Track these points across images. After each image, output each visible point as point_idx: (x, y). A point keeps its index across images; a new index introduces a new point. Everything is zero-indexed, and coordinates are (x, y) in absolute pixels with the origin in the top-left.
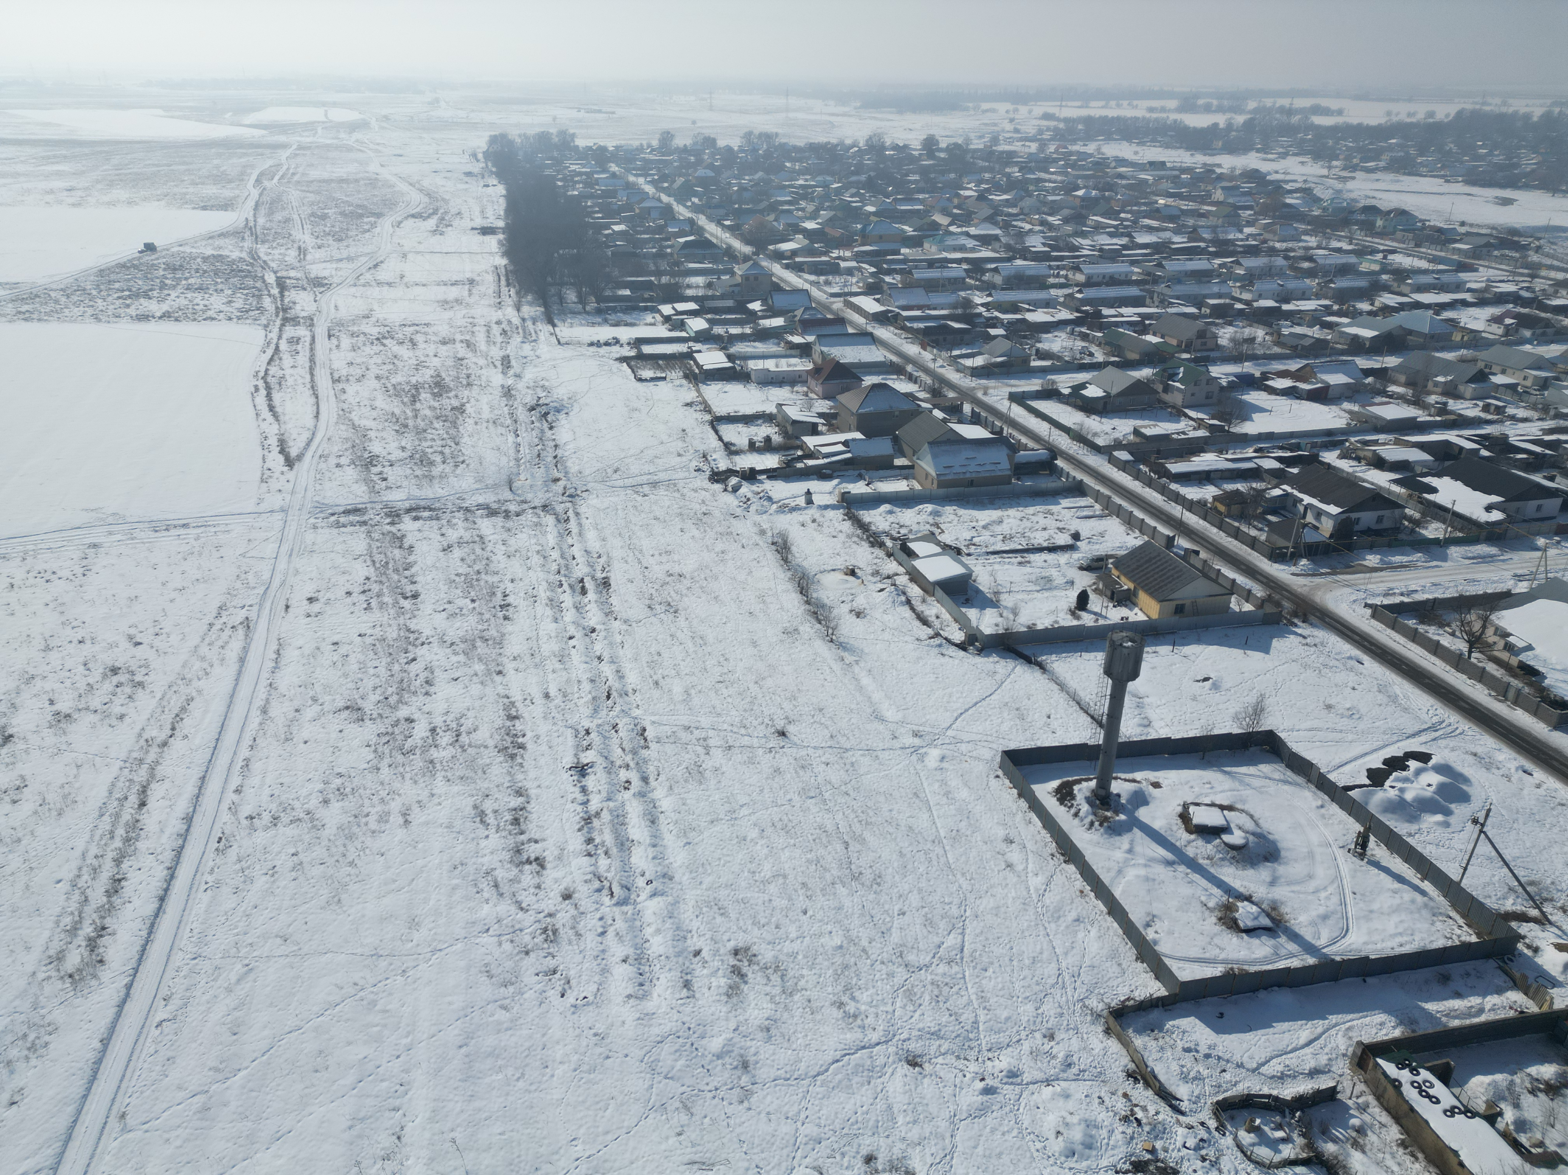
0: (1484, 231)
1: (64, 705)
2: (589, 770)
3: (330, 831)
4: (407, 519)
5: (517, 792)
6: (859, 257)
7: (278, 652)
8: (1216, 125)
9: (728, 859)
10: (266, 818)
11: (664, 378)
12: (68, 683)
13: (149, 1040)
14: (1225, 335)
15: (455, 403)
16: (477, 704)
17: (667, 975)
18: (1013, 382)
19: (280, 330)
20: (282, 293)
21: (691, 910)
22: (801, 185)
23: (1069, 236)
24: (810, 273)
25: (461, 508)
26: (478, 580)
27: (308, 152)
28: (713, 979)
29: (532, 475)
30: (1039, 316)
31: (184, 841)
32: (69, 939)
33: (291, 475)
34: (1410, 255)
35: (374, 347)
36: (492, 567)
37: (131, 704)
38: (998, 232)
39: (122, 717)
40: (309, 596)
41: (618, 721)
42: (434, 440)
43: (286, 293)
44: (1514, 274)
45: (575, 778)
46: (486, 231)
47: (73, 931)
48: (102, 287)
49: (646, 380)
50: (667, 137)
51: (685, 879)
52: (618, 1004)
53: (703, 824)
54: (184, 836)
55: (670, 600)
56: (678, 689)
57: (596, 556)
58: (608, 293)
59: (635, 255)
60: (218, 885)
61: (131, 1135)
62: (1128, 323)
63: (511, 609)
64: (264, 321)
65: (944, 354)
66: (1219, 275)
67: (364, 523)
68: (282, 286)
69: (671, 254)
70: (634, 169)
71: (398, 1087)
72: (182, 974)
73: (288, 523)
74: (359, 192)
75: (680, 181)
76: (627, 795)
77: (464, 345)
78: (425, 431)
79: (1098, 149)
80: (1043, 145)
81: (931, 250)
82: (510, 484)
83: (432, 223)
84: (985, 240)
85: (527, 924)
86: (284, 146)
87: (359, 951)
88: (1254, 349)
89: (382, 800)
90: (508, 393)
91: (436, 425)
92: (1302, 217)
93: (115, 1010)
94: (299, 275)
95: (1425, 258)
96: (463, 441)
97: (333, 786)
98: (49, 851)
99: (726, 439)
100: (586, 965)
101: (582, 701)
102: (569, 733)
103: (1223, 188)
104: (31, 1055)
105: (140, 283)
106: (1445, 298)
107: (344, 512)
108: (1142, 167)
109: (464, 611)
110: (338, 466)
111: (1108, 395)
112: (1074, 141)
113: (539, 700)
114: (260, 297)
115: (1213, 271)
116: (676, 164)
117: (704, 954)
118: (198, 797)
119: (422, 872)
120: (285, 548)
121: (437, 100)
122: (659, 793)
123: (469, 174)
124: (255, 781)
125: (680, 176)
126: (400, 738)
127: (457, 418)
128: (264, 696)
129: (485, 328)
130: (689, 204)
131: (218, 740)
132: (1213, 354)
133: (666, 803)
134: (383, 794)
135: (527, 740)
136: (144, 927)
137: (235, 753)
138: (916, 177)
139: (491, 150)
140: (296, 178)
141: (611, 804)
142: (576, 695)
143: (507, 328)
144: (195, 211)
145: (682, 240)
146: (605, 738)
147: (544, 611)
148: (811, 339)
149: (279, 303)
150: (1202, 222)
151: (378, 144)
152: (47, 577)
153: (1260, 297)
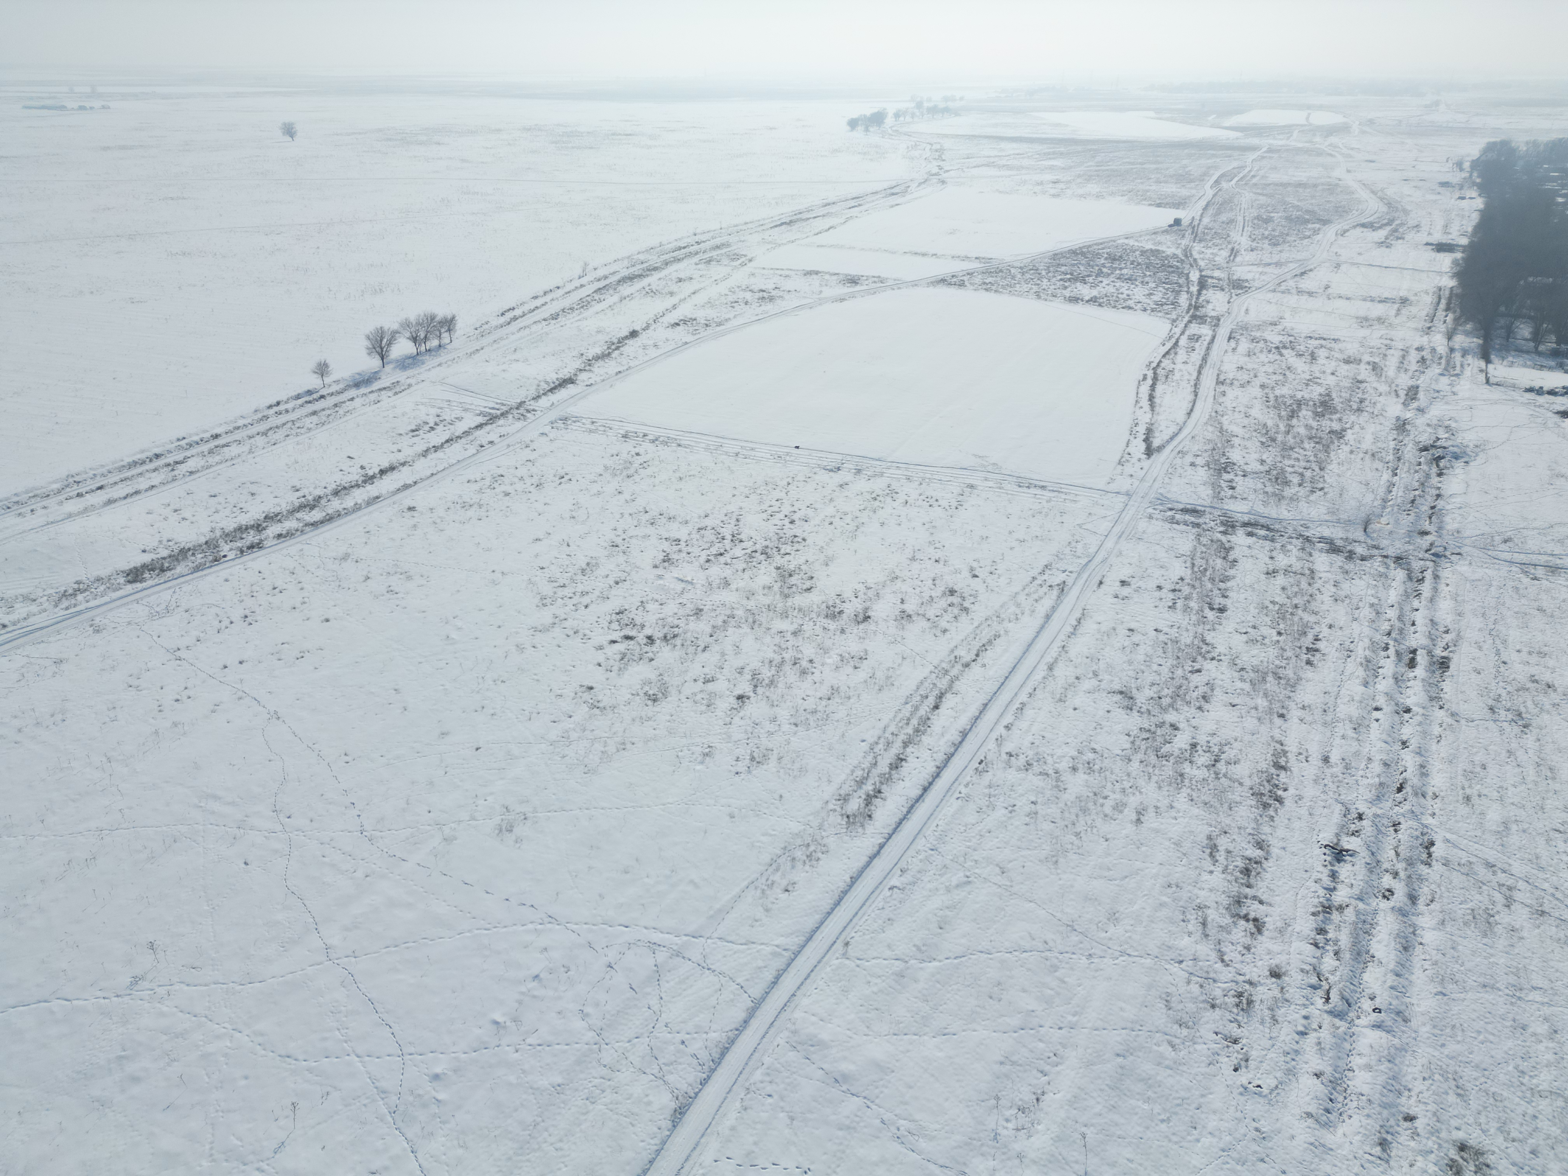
1: (909, 607)
2: (1347, 858)
3: (1068, 797)
4: (1240, 532)
5: (1258, 843)
7: (1079, 621)
9: (1491, 1038)
10: (1022, 760)
12: (918, 590)
13: (881, 896)
15: (1336, 426)
16: (1247, 738)
17: (1363, 1119)
19: (1186, 326)
20: (1199, 293)
21: (1420, 1068)
25: (1301, 535)
26: (1292, 614)
27: (1276, 155)
28: (1419, 1158)
29: (1397, 521)
31: (956, 750)
32: (855, 788)
33: (1146, 464)
35: (1270, 356)
36: (1313, 606)
37: (954, 624)
39: (945, 631)
40: (1123, 579)
41: (1402, 820)
42: (1298, 460)
43: (1204, 292)
45: (1329, 858)
46: (1441, 248)
47: (860, 783)
48: (1051, 269)
51: (1425, 1030)
52: (1293, 1115)
53: (1470, 982)
54: (957, 746)
55: (1523, 709)
56: (1494, 815)
57: (1442, 629)
60: (967, 798)
61: (847, 962)
63: (1318, 655)
64: (1174, 316)
67: (1198, 525)
68: (1202, 284)
71: (1052, 1055)
72: (920, 857)
73: (1128, 507)
74: (1313, 197)
76: (1384, 905)
77: (1370, 367)
78: (1292, 449)
82: (1366, 526)
83: (1382, 234)
85: (1222, 978)
86: (1254, 149)
87: (1059, 915)
89: (1123, 791)
90: (1402, 426)
91: (1306, 445)
93: (867, 859)
94: (1222, 276)
96: (1330, 467)
97: (1085, 758)
98: (864, 714)
100: (1271, 1055)
101: (1365, 781)
102: (1338, 809)
104: (807, 862)
105: (1082, 268)
107: (1182, 510)
109: (1267, 641)
110: (1193, 464)
113: (1316, 760)
114: (1178, 293)
117: (1419, 1124)
118: (977, 719)
119: (1137, 874)
120: (1117, 529)
121: (1437, 103)
122: (1426, 921)
123: (1445, 184)
124: (1023, 724)
126: (1160, 739)
127: (1332, 442)
128: (1055, 655)
129: (1402, 353)
131: (1007, 678)
133: (1430, 936)
134: (1127, 785)
135: (1288, 796)
136: (906, 805)
137: (1016, 694)
139: (1483, 158)
140: (1254, 181)
141: (1361, 905)
142: (1361, 773)
143: (1428, 357)
144: (1150, 208)
146: (1379, 831)
147: (1354, 669)
149: (1194, 300)
151: (1352, 149)
152: (931, 502)
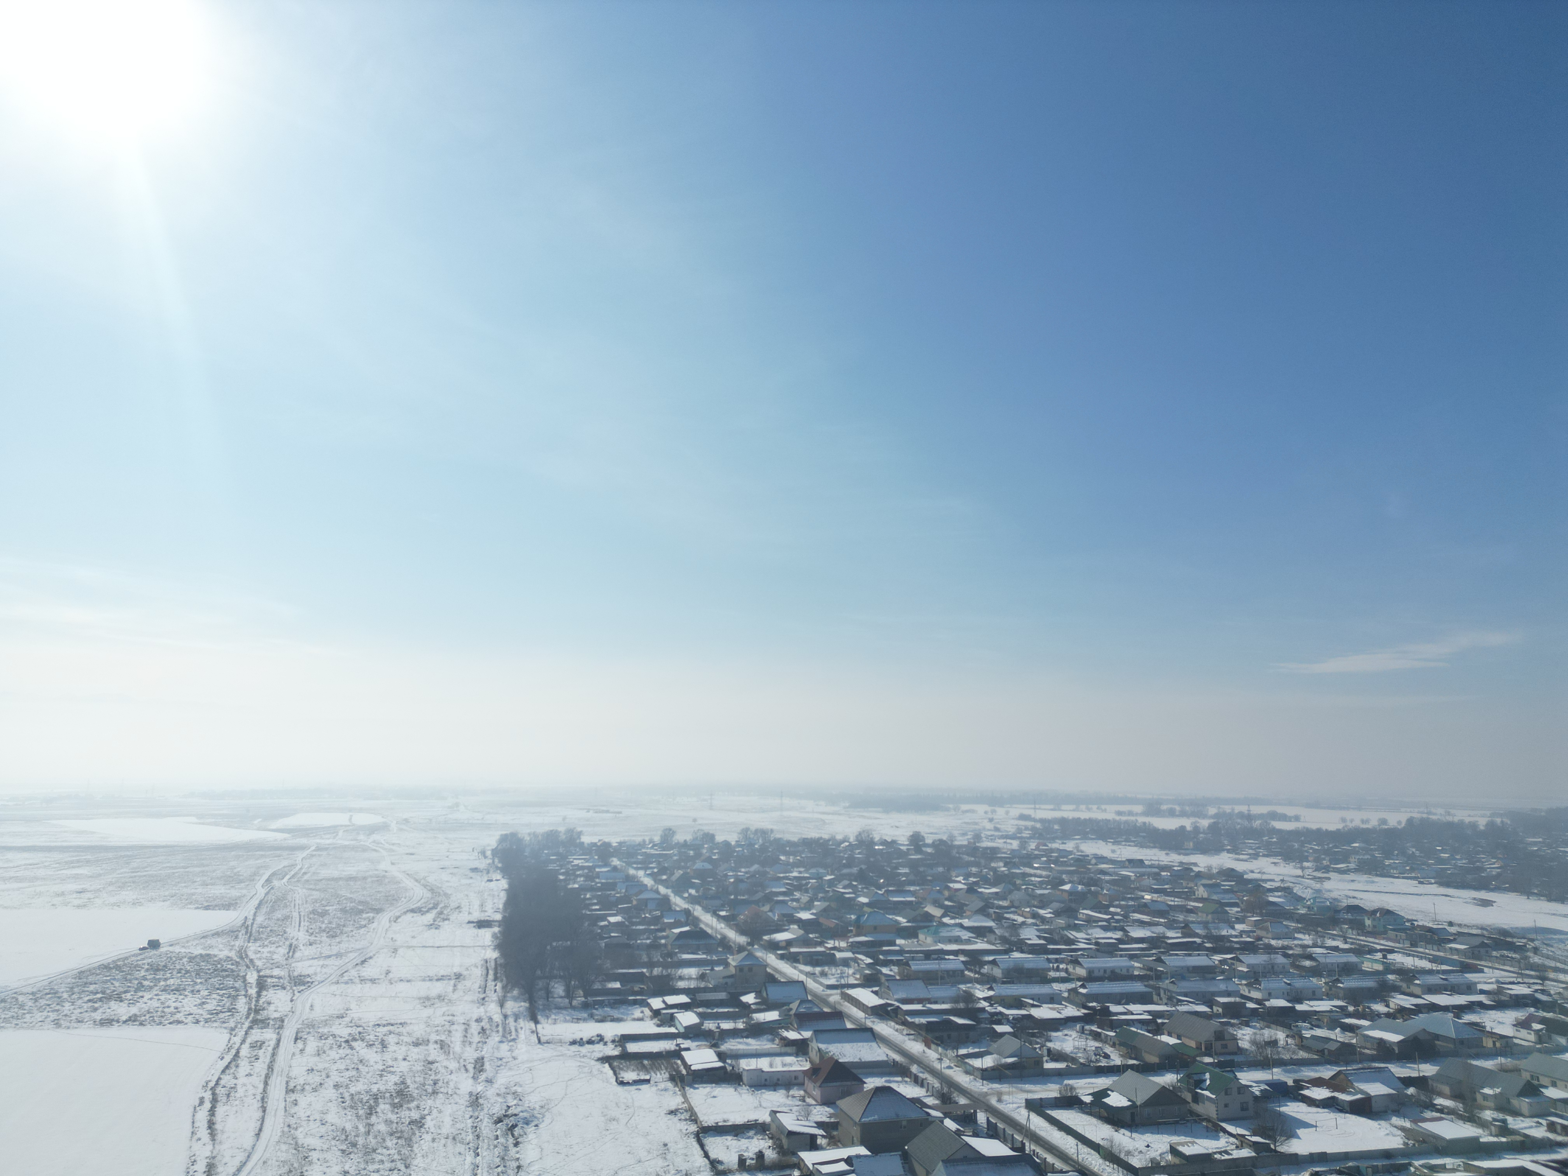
0: (1474, 932)
6: (855, 947)
8: (1183, 828)
11: (648, 1081)
14: (1245, 1036)
15: (415, 1115)
18: (1028, 1087)
19: (246, 1033)
20: (259, 995)
22: (795, 877)
23: (1063, 929)
24: (806, 964)
27: (324, 853)
30: (1044, 1012)
34: (1409, 955)
35: (341, 1051)
38: (991, 924)
42: (382, 1162)
43: (264, 993)
44: (1523, 975)
46: (482, 924)
48: (76, 990)
49: (628, 1084)
50: (668, 833)
58: (597, 986)
59: (628, 946)
62: (1139, 1021)
64: (232, 1024)
65: (951, 1053)
66: (1223, 972)
68: (262, 985)
69: (665, 945)
70: (635, 863)
74: (364, 889)
75: (679, 873)
77: (438, 1046)
78: (374, 1150)
79: (1077, 848)
80: (1024, 843)
81: (926, 941)
83: (430, 917)
84: (980, 932)
86: (303, 848)
88: (1278, 1053)
90: (475, 1101)
91: (388, 1143)
92: (1290, 916)
94: (282, 973)
95: (1426, 958)
96: (415, 1162)
99: (713, 1155)
103: (1204, 886)
105: (117, 984)
106: (1460, 1000)
108: (1122, 864)
111: (1134, 1105)
112: (1053, 840)
114: (235, 998)
115: (1215, 967)
116: (675, 858)
121: (457, 805)
123: (475, 870)
125: (679, 868)
127: (414, 1134)
129: (463, 1027)
130: (686, 895)
132: (1237, 1058)
138: (906, 870)
139: (500, 847)
140: (306, 877)
143: (487, 1026)
144: (197, 911)
145: (677, 931)
148: (807, 1034)
149: (254, 1003)
150: (1192, 918)
151: (393, 844)
153: (1270, 996)
